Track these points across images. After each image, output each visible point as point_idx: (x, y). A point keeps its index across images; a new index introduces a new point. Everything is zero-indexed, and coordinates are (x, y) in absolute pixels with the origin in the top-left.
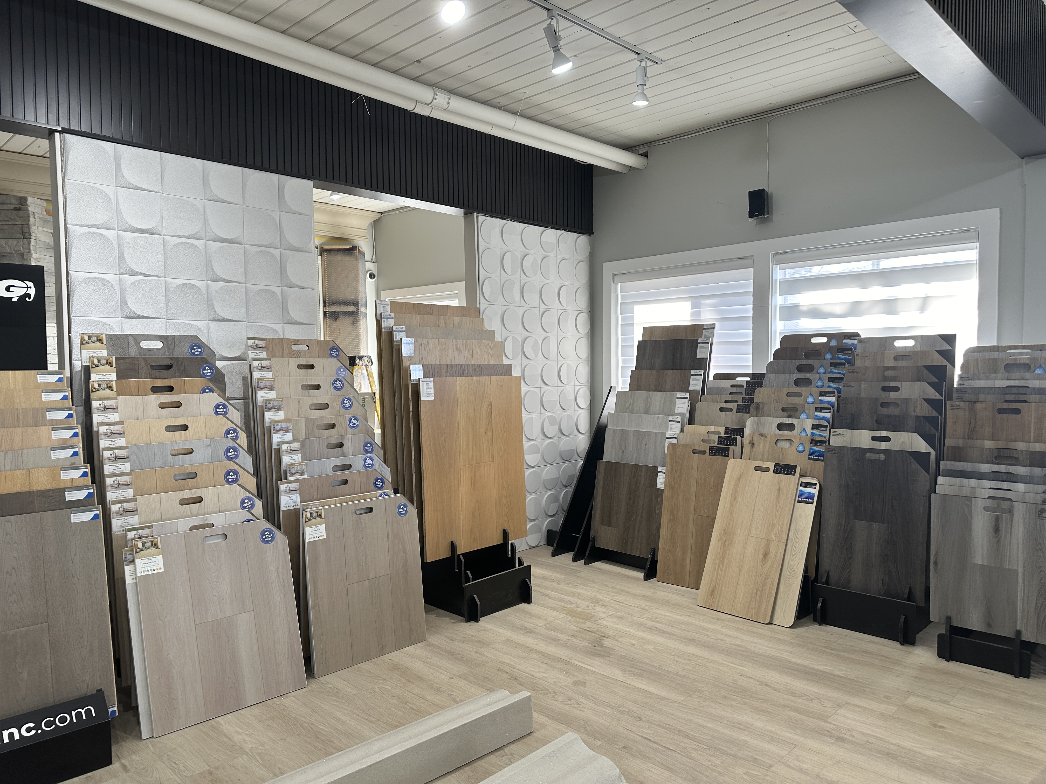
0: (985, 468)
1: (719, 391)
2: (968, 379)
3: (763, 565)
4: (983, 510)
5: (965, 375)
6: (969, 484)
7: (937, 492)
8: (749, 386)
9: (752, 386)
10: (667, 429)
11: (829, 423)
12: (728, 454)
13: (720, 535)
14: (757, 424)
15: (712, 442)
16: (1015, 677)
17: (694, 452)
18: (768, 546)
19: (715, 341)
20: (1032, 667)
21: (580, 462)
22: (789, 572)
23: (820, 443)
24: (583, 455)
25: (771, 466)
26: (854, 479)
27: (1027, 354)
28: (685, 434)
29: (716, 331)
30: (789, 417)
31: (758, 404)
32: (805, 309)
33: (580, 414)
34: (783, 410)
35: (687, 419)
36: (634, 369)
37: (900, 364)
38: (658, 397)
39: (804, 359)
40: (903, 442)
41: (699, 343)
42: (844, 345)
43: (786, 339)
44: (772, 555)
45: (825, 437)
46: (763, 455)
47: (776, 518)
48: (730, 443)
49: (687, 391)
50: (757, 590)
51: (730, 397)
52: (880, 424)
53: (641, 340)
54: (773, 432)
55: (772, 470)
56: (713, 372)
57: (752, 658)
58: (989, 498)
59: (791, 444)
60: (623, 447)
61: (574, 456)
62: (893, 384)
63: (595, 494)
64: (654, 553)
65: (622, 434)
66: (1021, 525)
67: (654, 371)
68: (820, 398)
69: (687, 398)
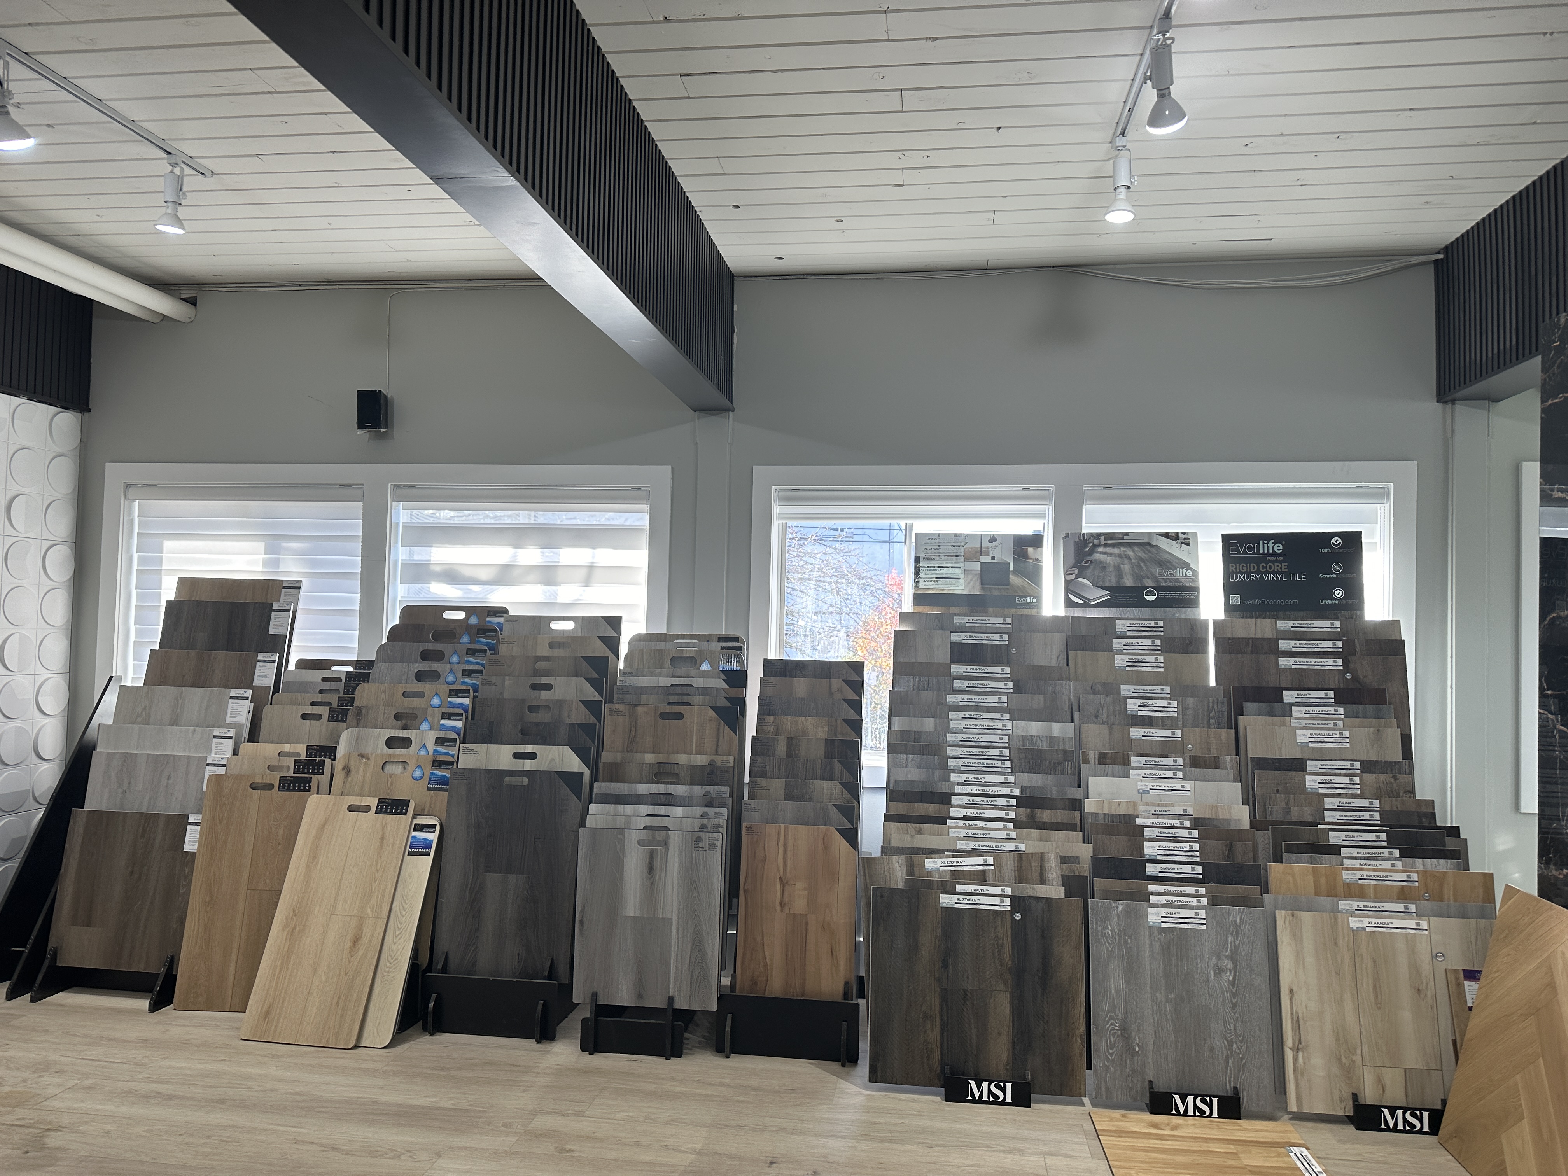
0: (643, 789)
1: (303, 687)
2: (631, 675)
3: (352, 957)
4: (636, 845)
5: (629, 670)
6: (624, 812)
7: (588, 825)
8: (350, 680)
9: (354, 680)
10: (209, 750)
11: (459, 735)
12: (310, 787)
13: (286, 918)
14: (357, 739)
15: (285, 770)
16: (666, 1059)
17: (254, 787)
18: (360, 928)
19: (300, 607)
20: (685, 1041)
21: (41, 812)
22: (389, 962)
23: (445, 764)
24: (46, 800)
25: (373, 802)
26: (488, 814)
27: (694, 645)
28: (241, 758)
29: (303, 593)
30: (405, 727)
31: (360, 709)
32: (438, 569)
33: (44, 725)
34: (397, 717)
35: (246, 733)
36: (157, 648)
37: (556, 653)
38: (196, 696)
39: (430, 642)
40: (553, 760)
41: (274, 610)
42: (487, 624)
43: (409, 612)
44: (365, 940)
45: (453, 756)
46: (362, 787)
47: (375, 881)
48: (313, 769)
49: (249, 686)
50: (339, 998)
51: (319, 698)
52: (527, 735)
53: (172, 598)
54: (379, 751)
55: (374, 809)
56: (294, 658)
57: (318, 1109)
58: (645, 828)
59: (405, 768)
60: (126, 784)
61: (27, 801)
62: (545, 680)
63: (62, 871)
64: (172, 963)
65: (125, 761)
66: (677, 860)
67: (193, 653)
68: (449, 699)
69: (247, 698)
